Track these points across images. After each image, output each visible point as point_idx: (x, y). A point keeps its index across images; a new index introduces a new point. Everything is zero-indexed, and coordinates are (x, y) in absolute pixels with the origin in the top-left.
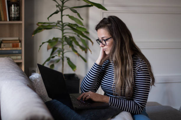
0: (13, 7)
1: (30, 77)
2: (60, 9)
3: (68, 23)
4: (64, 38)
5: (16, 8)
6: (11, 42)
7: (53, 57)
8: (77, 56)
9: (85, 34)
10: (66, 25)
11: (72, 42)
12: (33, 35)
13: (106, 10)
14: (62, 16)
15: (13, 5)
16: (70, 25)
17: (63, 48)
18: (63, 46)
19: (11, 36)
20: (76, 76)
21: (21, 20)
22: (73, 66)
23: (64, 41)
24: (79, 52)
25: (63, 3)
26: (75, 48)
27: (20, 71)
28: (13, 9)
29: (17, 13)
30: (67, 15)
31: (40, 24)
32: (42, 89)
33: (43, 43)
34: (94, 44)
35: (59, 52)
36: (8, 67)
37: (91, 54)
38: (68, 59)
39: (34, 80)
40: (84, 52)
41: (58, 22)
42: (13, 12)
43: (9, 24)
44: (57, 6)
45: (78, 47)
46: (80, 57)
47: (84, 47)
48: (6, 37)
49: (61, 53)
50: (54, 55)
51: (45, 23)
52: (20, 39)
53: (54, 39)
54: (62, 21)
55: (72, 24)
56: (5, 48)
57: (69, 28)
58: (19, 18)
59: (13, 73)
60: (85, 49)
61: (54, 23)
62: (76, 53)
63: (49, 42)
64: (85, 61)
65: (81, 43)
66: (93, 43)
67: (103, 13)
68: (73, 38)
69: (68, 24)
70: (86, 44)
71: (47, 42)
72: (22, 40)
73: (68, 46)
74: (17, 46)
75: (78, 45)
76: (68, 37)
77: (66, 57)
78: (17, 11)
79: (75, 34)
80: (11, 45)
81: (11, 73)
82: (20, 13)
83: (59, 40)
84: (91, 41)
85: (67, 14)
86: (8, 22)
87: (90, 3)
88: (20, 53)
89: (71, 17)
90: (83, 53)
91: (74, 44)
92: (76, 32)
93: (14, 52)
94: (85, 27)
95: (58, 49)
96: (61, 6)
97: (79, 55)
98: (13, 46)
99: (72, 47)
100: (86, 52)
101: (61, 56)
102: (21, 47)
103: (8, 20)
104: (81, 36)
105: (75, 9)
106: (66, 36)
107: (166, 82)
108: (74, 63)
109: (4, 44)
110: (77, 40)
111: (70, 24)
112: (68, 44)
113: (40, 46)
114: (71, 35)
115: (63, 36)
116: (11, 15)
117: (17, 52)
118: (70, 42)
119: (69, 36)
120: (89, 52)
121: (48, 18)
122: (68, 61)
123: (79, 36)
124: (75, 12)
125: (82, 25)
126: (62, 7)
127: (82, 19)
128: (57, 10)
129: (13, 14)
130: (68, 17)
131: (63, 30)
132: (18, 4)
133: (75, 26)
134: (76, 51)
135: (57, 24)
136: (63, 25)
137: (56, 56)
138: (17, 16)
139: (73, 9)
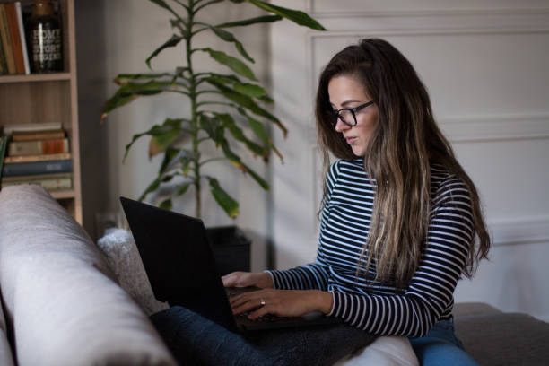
0: (41, 31)
1: (101, 241)
2: (182, 32)
3: (210, 73)
4: (199, 118)
5: (51, 35)
6: (38, 136)
7: (168, 179)
8: (241, 172)
9: (262, 105)
10: (203, 80)
11: (223, 132)
12: (105, 115)
13: (323, 29)
14: (190, 52)
15: (40, 26)
16: (215, 80)
17: (196, 150)
18: (196, 142)
19: (38, 121)
20: (240, 234)
21: (68, 71)
22: (229, 204)
23: (198, 129)
24: (244, 160)
25: (191, 13)
26: (233, 149)
27: (68, 224)
28: (41, 38)
29: (52, 48)
30: (205, 50)
31: (124, 81)
32: (139, 276)
33: (136, 137)
34: (290, 135)
35: (185, 161)
37: (283, 163)
38: (213, 182)
39: (113, 250)
40: (260, 159)
41: (180, 72)
42: (42, 47)
43: (32, 82)
44: (174, 24)
45: (242, 145)
46: (248, 175)
47: (260, 143)
48: (22, 122)
49: (192, 165)
50: (170, 173)
51: (138, 76)
52: (66, 127)
53: (169, 122)
54: (189, 69)
55: (220, 76)
56: (23, 156)
57: (213, 87)
58: (59, 65)
60: (264, 150)
61: (166, 74)
62: (235, 165)
63: (155, 132)
64: (265, 185)
65: (249, 134)
66: (285, 131)
67: (313, 38)
68: (226, 118)
69: (208, 76)
70: (266, 135)
71: (149, 133)
72: (71, 130)
73: (212, 143)
74: (58, 149)
75: (242, 138)
76: (210, 115)
77: (208, 178)
78: (54, 43)
79: (232, 105)
80: (39, 145)
82: (62, 48)
83: (184, 125)
84: (281, 126)
85: (205, 47)
86: (28, 75)
87: (269, 9)
88: (67, 169)
89: (216, 55)
90: (256, 163)
91: (228, 135)
92: (233, 100)
93: (49, 167)
94: (260, 84)
95: (181, 154)
96: (185, 23)
97: (247, 170)
98: (47, 151)
99: (223, 147)
100: (266, 160)
101: (191, 173)
102: (70, 150)
103: (28, 71)
104: (249, 112)
105: (229, 30)
106: (204, 114)
108: (232, 196)
109: (20, 145)
110: (239, 124)
111: (215, 77)
112: (212, 136)
113: (128, 147)
114: (221, 110)
115: (196, 114)
116: (36, 56)
117: (58, 167)
118: (217, 129)
119: (214, 113)
120: (275, 159)
121: (148, 61)
122: (212, 188)
123: (243, 112)
124: (230, 38)
125: (251, 76)
126: (190, 25)
127: (252, 60)
128: (175, 35)
129: (42, 51)
130: (207, 54)
131: (193, 96)
132: (56, 22)
133: (229, 83)
134: (236, 159)
135: (175, 78)
136: (194, 81)
137: (177, 174)
138: (55, 57)
139: (221, 31)
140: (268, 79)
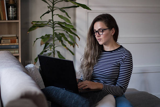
0: (11, 8)
1: (26, 67)
2: (51, 10)
3: (58, 21)
4: (55, 34)
5: (13, 9)
6: (9, 38)
7: (46, 51)
8: (66, 50)
9: (73, 31)
10: (56, 23)
11: (62, 38)
12: (28, 32)
13: (90, 10)
14: (53, 15)
15: (11, 7)
16: (59, 23)
17: (54, 43)
18: (54, 41)
19: (9, 34)
21: (18, 20)
23: (54, 37)
24: (67, 46)
25: (54, 5)
26: (64, 43)
27: (17, 61)
28: (11, 10)
29: (14, 13)
31: (34, 23)
32: (36, 77)
33: (37, 39)
35: (51, 46)
36: (7, 58)
37: (78, 47)
38: (58, 52)
39: (29, 69)
40: (72, 46)
41: (50, 21)
42: (11, 13)
43: (8, 23)
44: (49, 7)
45: (67, 42)
47: (72, 42)
48: (5, 34)
49: (52, 47)
50: (46, 50)
51: (38, 22)
52: (17, 36)
53: (46, 35)
54: (53, 20)
55: (61, 22)
56: (5, 43)
57: (60, 26)
58: (16, 18)
59: (12, 62)
60: (73, 44)
61: (46, 21)
62: (65, 47)
63: (42, 38)
64: (73, 54)
65: (69, 39)
66: (79, 39)
67: (88, 12)
68: (63, 35)
70: (74, 40)
71: (40, 38)
72: (19, 37)
73: (58, 41)
74: (15, 42)
75: (67, 41)
76: (58, 33)
78: (15, 12)
79: (64, 31)
80: (10, 41)
81: (10, 62)
82: (17, 13)
83: (51, 36)
84: (78, 37)
85: (57, 14)
86: (7, 21)
87: (76, 4)
88: (17, 48)
89: (60, 16)
90: (71, 48)
93: (12, 47)
94: (72, 25)
95: (50, 44)
96: (51, 7)
97: (68, 49)
98: (11, 42)
99: (61, 42)
100: (74, 47)
101: (52, 50)
102: (18, 42)
103: (7, 20)
104: (69, 33)
105: (64, 9)
107: (144, 72)
108: (64, 56)
109: (4, 40)
110: (66, 37)
112: (58, 39)
113: (35, 42)
114: (61, 32)
115: (54, 33)
116: (9, 15)
117: (15, 47)
118: (60, 37)
120: (76, 46)
121: (41, 17)
122: (58, 54)
123: (67, 33)
124: (64, 11)
125: (70, 23)
126: (53, 8)
127: (70, 18)
128: (49, 10)
129: (11, 14)
130: (58, 16)
131: (53, 28)
132: (15, 6)
133: (63, 24)
134: (65, 46)
135: (48, 22)
136: (54, 23)
137: (48, 50)
138: (15, 16)
139: (62, 10)
140: (75, 24)
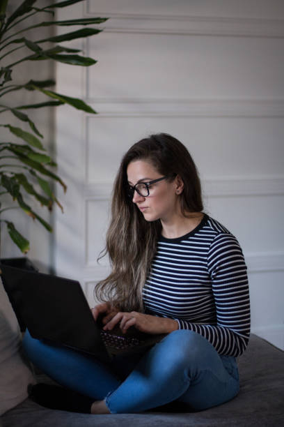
3: (9, 143)
8: (31, 218)
9: (47, 167)
10: (5, 148)
11: (18, 189)
13: (95, 113)
16: (13, 149)
20: (30, 264)
22: (21, 242)
24: (34, 209)
26: (26, 201)
30: (5, 126)
34: (68, 190)
37: (63, 212)
38: (10, 225)
40: (45, 208)
45: (33, 197)
46: (36, 220)
47: (46, 196)
55: (17, 146)
57: (12, 154)
60: (49, 201)
62: (27, 213)
64: (49, 228)
65: (38, 189)
66: (65, 188)
67: (87, 118)
68: (21, 177)
69: (9, 145)
70: (51, 190)
73: (9, 194)
75: (33, 193)
76: (9, 175)
77: (7, 222)
79: (25, 168)
84: (62, 184)
85: (6, 124)
87: (55, 96)
89: (15, 131)
90: (43, 211)
91: (22, 190)
92: (26, 163)
94: (47, 153)
97: (35, 216)
99: (18, 200)
100: (50, 209)
104: (38, 173)
105: (24, 111)
106: (4, 174)
108: (25, 236)
110: (30, 182)
111: (14, 147)
112: (9, 191)
114: (17, 171)
118: (14, 186)
119: (12, 173)
120: (57, 209)
122: (9, 230)
123: (33, 173)
124: (25, 119)
125: (41, 147)
127: (41, 136)
130: (7, 129)
133: (25, 151)
134: (27, 208)
139: (19, 113)
140: (52, 147)
